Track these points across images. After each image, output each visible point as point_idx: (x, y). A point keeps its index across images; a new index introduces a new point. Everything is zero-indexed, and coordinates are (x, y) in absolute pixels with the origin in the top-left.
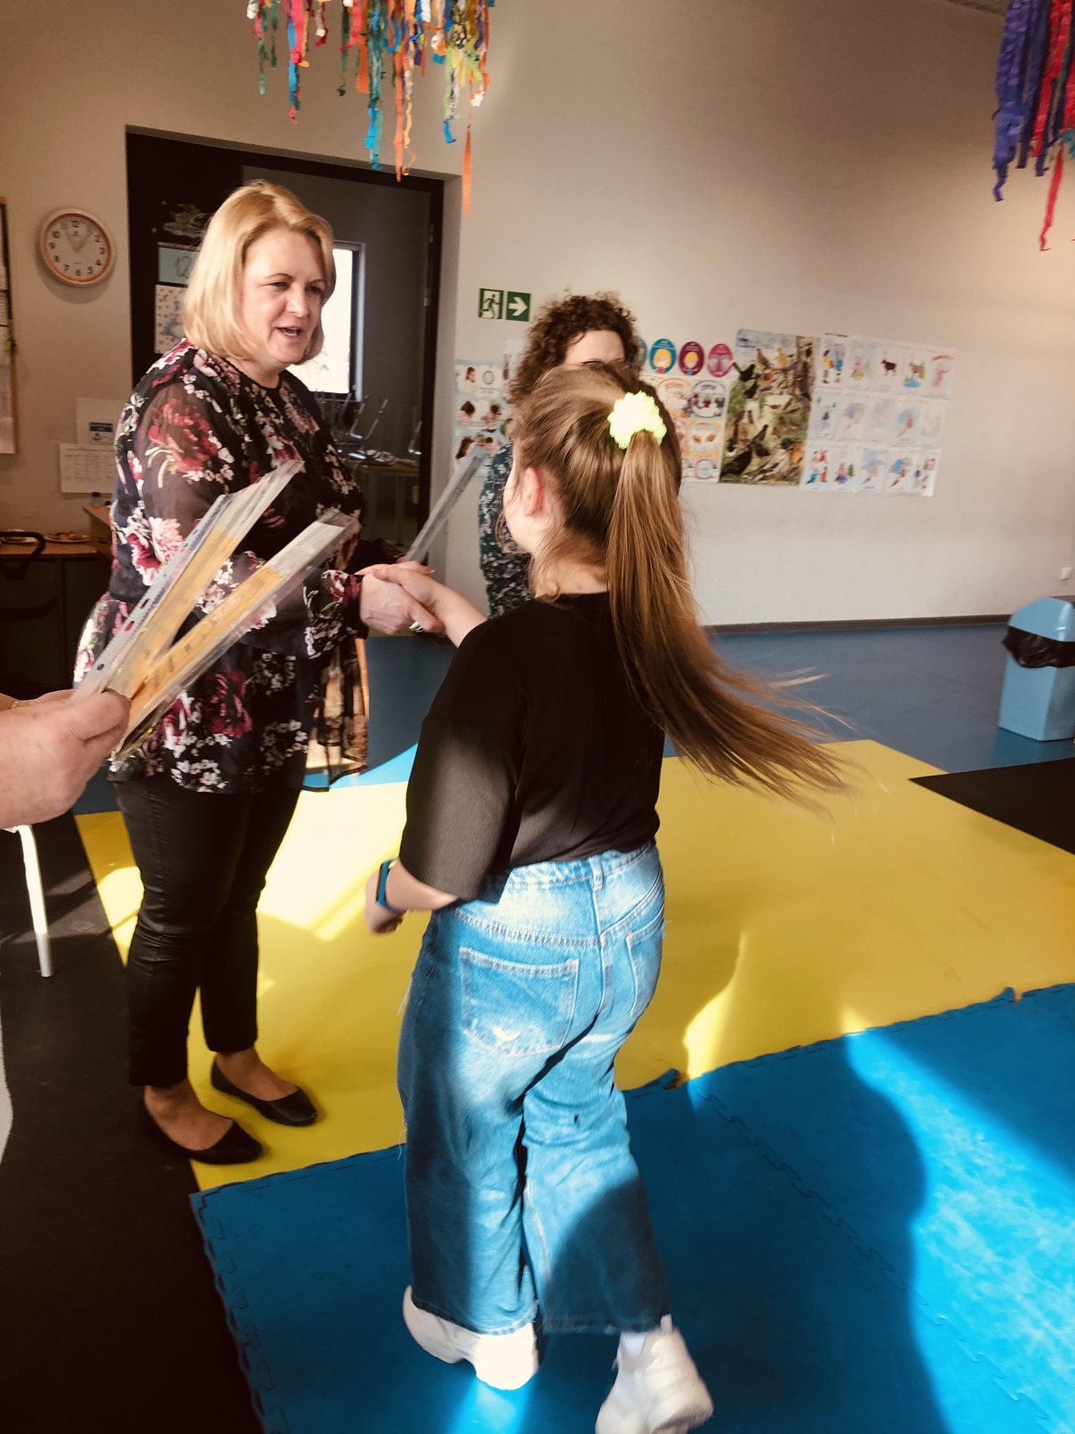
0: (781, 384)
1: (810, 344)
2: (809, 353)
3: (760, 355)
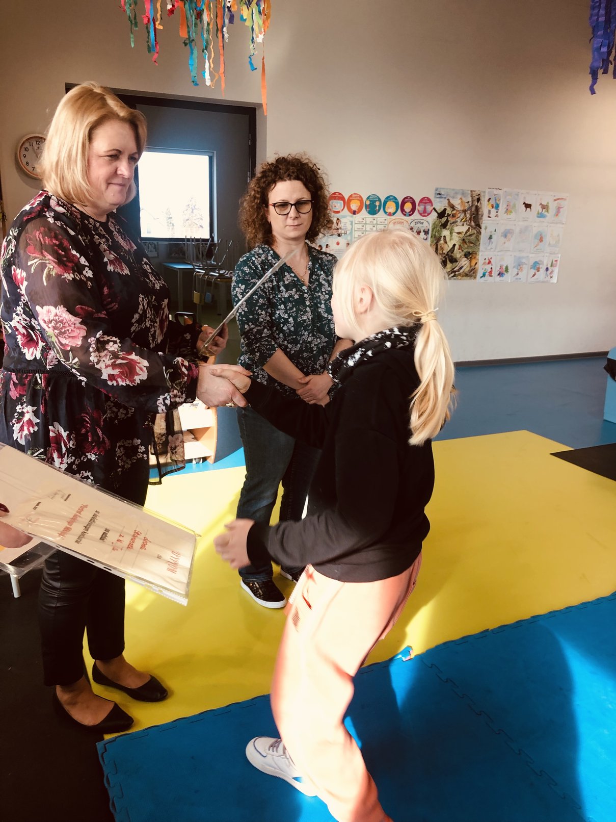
0: (462, 219)
1: (479, 195)
2: (479, 200)
3: (449, 202)
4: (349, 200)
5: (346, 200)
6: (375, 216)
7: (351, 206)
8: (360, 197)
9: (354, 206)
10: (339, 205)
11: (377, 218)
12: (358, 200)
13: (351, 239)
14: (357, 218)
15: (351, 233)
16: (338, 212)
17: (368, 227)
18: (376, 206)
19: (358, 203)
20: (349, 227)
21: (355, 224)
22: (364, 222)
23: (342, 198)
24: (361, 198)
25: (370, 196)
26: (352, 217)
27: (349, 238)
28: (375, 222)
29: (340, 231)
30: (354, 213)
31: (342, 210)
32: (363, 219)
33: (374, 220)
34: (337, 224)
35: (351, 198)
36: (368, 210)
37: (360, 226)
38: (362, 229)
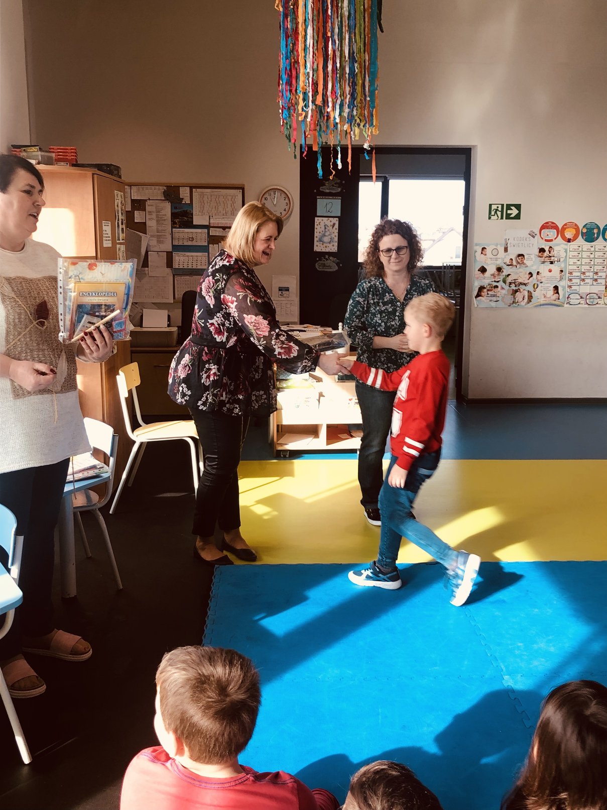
4: (564, 228)
5: (560, 229)
6: (592, 243)
7: (566, 234)
8: (576, 225)
9: (569, 234)
10: (552, 233)
11: (595, 245)
12: (575, 228)
13: (566, 266)
14: (573, 245)
15: (565, 260)
16: (551, 240)
17: (585, 255)
18: (594, 234)
19: (574, 231)
20: (563, 254)
21: (570, 251)
22: (580, 250)
23: (555, 227)
24: (576, 227)
25: (587, 224)
26: (566, 245)
27: (563, 265)
28: (593, 249)
29: (552, 258)
30: (569, 241)
31: (555, 239)
32: (579, 247)
33: (592, 247)
34: (550, 252)
35: (565, 227)
36: (584, 237)
37: (576, 254)
38: (578, 256)
